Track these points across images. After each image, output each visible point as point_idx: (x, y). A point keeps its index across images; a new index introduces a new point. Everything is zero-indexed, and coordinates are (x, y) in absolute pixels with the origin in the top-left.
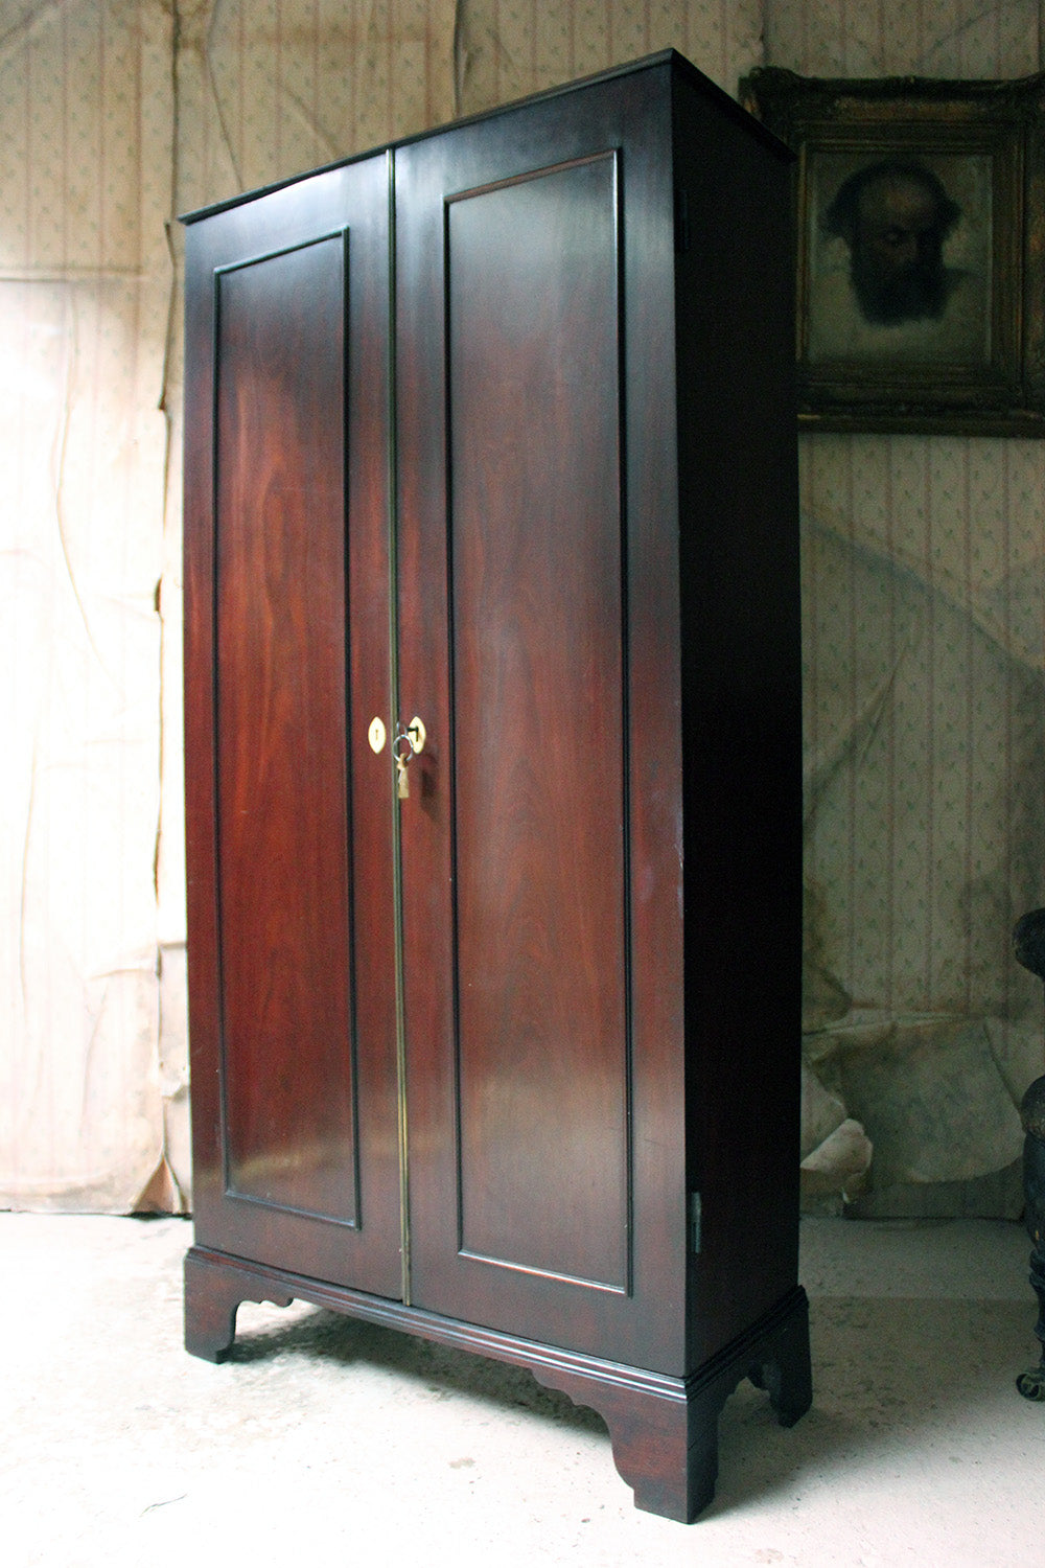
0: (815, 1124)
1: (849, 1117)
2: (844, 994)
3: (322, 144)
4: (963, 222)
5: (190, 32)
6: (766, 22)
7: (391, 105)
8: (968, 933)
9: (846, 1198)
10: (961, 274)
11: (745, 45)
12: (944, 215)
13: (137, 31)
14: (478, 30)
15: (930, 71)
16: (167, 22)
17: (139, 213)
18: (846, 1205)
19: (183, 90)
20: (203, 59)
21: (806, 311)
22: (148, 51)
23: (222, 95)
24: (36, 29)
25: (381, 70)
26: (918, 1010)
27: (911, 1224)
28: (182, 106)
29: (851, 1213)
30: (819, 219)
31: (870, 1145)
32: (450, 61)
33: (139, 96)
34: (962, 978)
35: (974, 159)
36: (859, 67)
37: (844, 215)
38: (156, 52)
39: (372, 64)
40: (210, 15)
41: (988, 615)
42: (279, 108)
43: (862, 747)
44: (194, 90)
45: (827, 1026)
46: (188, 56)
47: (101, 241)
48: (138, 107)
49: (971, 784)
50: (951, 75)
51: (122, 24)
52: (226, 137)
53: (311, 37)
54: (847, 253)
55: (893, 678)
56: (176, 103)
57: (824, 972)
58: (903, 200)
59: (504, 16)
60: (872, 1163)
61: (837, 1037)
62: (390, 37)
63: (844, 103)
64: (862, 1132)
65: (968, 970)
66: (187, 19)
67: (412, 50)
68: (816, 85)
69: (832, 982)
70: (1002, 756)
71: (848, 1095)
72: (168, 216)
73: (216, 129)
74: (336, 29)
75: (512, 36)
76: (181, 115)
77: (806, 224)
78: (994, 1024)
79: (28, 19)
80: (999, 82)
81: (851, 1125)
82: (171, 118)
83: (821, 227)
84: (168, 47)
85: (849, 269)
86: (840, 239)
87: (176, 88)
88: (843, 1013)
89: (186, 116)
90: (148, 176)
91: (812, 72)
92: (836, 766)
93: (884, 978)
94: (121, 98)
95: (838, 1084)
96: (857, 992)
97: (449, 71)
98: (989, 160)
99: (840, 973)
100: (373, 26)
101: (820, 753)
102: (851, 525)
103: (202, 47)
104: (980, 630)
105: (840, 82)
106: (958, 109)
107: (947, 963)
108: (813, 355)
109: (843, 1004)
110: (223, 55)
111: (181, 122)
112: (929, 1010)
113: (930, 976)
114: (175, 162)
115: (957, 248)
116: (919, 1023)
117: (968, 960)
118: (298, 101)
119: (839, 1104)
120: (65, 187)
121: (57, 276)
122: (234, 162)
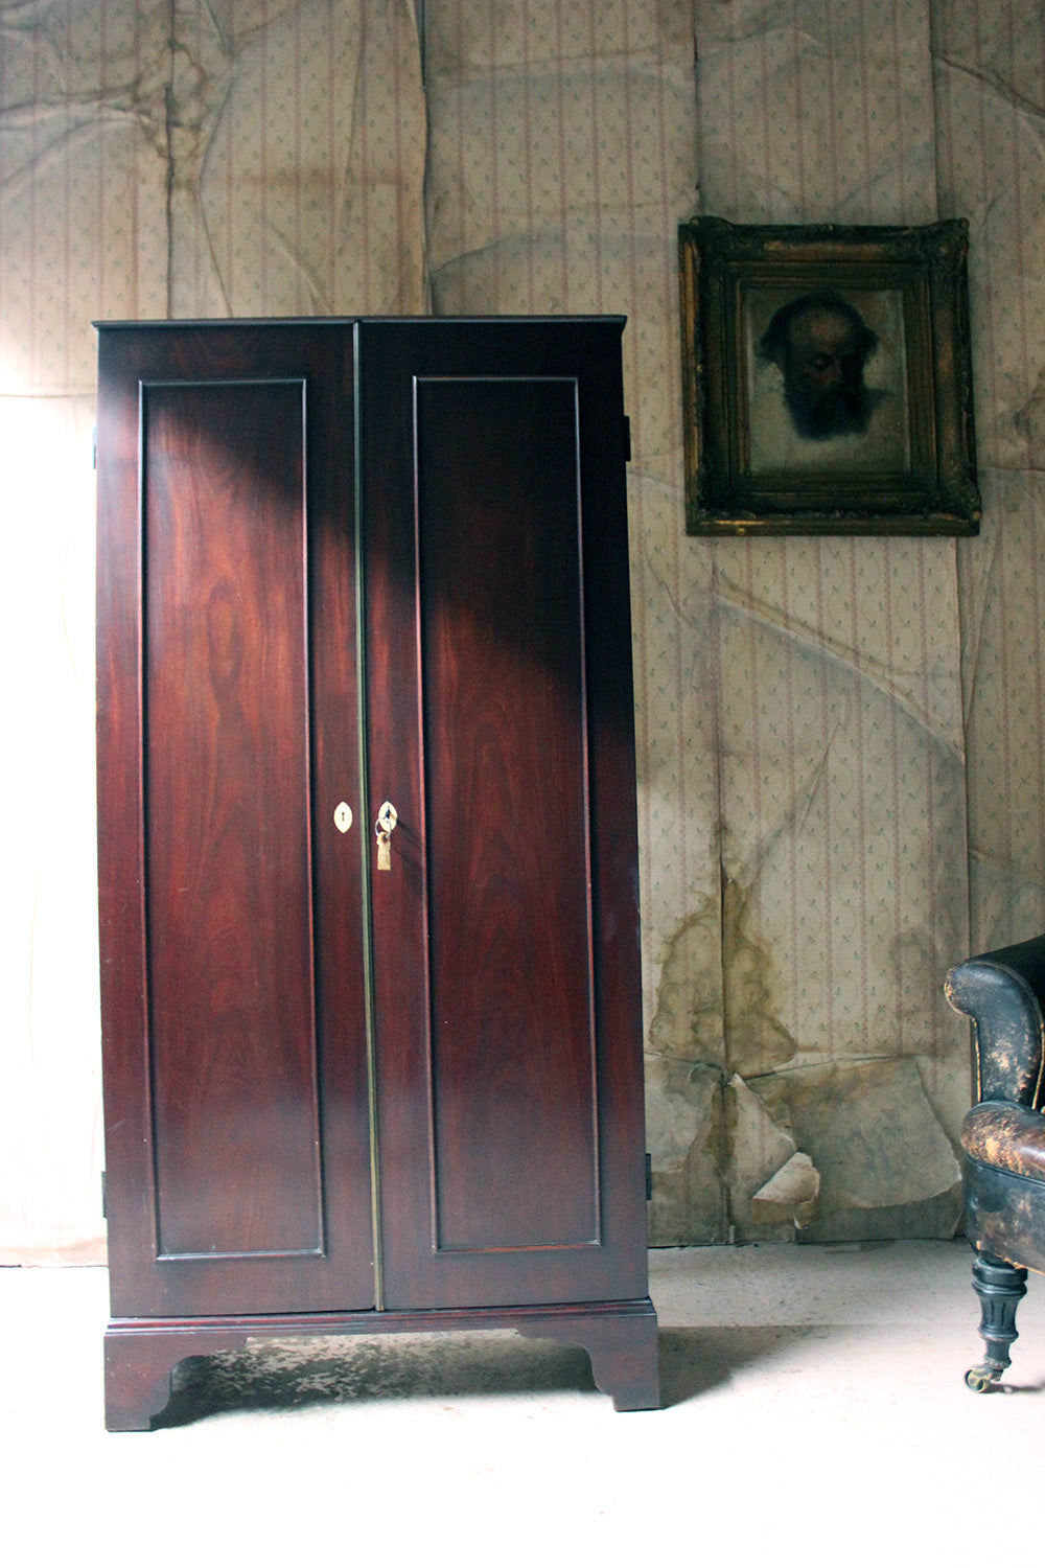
0: (767, 1158)
1: (799, 1151)
2: (791, 1040)
3: (303, 274)
4: (881, 349)
5: (183, 173)
6: (700, 171)
7: (366, 241)
8: (899, 979)
9: (797, 1224)
10: (880, 394)
11: (683, 193)
12: (863, 342)
13: (134, 172)
14: (444, 176)
15: (845, 220)
16: (161, 166)
18: (797, 1230)
19: (176, 227)
20: (195, 199)
21: (746, 428)
22: (143, 190)
23: (212, 230)
24: (42, 169)
25: (357, 210)
26: (856, 1051)
27: (856, 1247)
28: (175, 239)
29: (803, 1239)
30: (755, 347)
31: (818, 1176)
32: (420, 202)
33: (135, 231)
34: (895, 1021)
35: (888, 292)
36: (782, 212)
37: (776, 343)
38: (152, 193)
39: (348, 204)
40: (201, 160)
41: (907, 695)
42: (265, 243)
43: (800, 816)
44: (186, 226)
45: (775, 1069)
46: (181, 195)
48: (135, 242)
49: (898, 847)
50: (863, 223)
51: (120, 166)
52: (217, 269)
53: (293, 179)
54: (781, 377)
55: (827, 753)
56: (170, 236)
57: (772, 1020)
58: (827, 330)
59: (468, 165)
60: (820, 1190)
61: (785, 1078)
62: (365, 180)
63: (773, 246)
64: (811, 1165)
65: (899, 1015)
66: (179, 164)
67: (385, 193)
68: (749, 231)
69: (779, 1028)
70: (925, 822)
71: (797, 1130)
73: (207, 262)
74: (315, 173)
75: (476, 181)
76: (174, 247)
77: (744, 351)
78: (926, 1063)
79: (33, 162)
80: (906, 228)
81: (802, 1158)
82: (165, 251)
83: (757, 355)
84: (163, 189)
85: (782, 390)
86: (774, 365)
87: (170, 224)
88: (790, 1056)
89: (179, 248)
90: (144, 303)
91: (743, 220)
92: (778, 834)
93: (826, 1024)
94: (119, 232)
95: (787, 1121)
96: (802, 1038)
97: (419, 209)
98: (900, 294)
99: (785, 1020)
100: (349, 170)
101: (764, 822)
102: (786, 617)
103: (194, 188)
104: (902, 710)
105: (768, 228)
106: (871, 249)
107: (881, 1008)
108: (754, 468)
109: (790, 1048)
110: (212, 194)
111: (175, 254)
112: (866, 1052)
113: (866, 1020)
114: (170, 289)
115: (876, 371)
116: (858, 1063)
117: (900, 1005)
118: (282, 236)
119: (788, 1138)
120: (67, 312)
121: (60, 392)
122: (223, 290)
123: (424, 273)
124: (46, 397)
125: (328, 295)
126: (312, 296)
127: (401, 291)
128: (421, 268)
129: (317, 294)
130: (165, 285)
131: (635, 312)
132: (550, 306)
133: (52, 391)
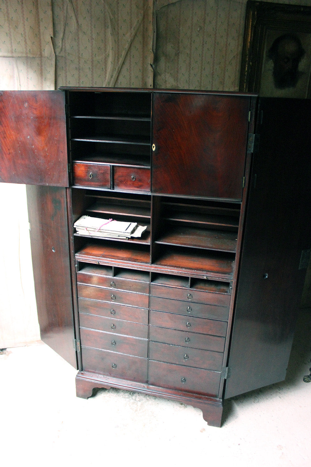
3: (107, 7)
4: (305, 57)
10: (302, 73)
17: (39, 31)
30: (266, 53)
47: (25, 41)
54: (273, 65)
58: (290, 48)
72: (52, 33)
83: (267, 56)
85: (273, 70)
86: (272, 60)
90: (42, 15)
114: (53, 11)
120: (8, 17)
121: (10, 55)
122: (74, 11)
123: (153, 11)
124: (4, 57)
125: (116, 16)
126: (110, 17)
127: (144, 18)
128: (152, 8)
129: (112, 17)
130: (50, 8)
131: (228, 34)
132: (198, 29)
133: (6, 54)
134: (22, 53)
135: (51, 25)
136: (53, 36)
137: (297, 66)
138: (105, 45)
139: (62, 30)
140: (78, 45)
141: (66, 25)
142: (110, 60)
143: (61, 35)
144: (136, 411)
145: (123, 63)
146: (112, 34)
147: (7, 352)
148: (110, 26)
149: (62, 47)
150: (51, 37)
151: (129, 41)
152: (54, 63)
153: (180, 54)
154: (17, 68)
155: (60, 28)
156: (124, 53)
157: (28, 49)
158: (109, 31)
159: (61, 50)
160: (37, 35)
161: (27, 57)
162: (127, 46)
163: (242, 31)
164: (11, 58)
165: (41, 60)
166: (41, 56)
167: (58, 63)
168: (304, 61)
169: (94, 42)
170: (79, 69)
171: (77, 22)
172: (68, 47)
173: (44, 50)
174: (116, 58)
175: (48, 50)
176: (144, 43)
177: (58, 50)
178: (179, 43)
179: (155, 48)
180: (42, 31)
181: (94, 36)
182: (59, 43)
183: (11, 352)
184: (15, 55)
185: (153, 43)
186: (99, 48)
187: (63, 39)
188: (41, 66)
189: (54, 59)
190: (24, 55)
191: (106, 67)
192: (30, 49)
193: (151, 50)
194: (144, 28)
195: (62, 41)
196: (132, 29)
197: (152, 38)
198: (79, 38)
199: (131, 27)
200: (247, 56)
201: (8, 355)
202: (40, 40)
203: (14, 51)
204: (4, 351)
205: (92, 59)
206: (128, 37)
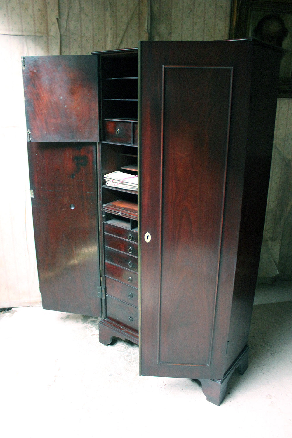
4: (289, 35)
10: (286, 51)
17: (46, 13)
47: (34, 21)
58: (274, 27)
72: (57, 15)
104: (278, 149)
115: (286, 43)
121: (20, 34)
127: (139, 2)
131: (216, 16)
132: (189, 11)
133: (17, 33)
134: (31, 32)
135: (57, 8)
136: (58, 17)
137: (281, 45)
138: (105, 26)
139: (67, 12)
140: (81, 26)
141: (70, 7)
142: (109, 39)
143: (66, 17)
144: (130, 362)
145: (121, 42)
146: (111, 16)
147: (13, 311)
148: (109, 9)
149: (66, 27)
150: (57, 18)
151: (126, 22)
152: (59, 41)
153: (172, 34)
154: (27, 45)
155: (65, 10)
156: (121, 33)
157: (37, 29)
158: (108, 13)
159: (66, 30)
160: (44, 16)
161: (35, 36)
162: (124, 27)
163: (228, 13)
164: (21, 37)
165: (48, 39)
166: (48, 34)
167: (63, 42)
168: (287, 40)
169: (95, 23)
170: (82, 47)
171: (80, 5)
172: (72, 27)
173: (51, 29)
174: (115, 37)
175: (54, 29)
176: (140, 24)
177: (63, 30)
178: (171, 24)
179: (149, 28)
180: (48, 13)
181: (95, 18)
182: (64, 23)
183: (16, 311)
184: (25, 34)
185: (148, 24)
186: (100, 29)
187: (67, 20)
188: (48, 44)
189: (59, 38)
190: (33, 34)
191: (106, 45)
192: (38, 29)
193: (146, 30)
194: (139, 10)
195: (67, 22)
196: (129, 11)
197: (147, 19)
198: (81, 19)
199: (128, 10)
200: (234, 35)
201: (13, 313)
202: (47, 21)
203: (24, 30)
204: (10, 311)
205: (93, 37)
206: (125, 19)
